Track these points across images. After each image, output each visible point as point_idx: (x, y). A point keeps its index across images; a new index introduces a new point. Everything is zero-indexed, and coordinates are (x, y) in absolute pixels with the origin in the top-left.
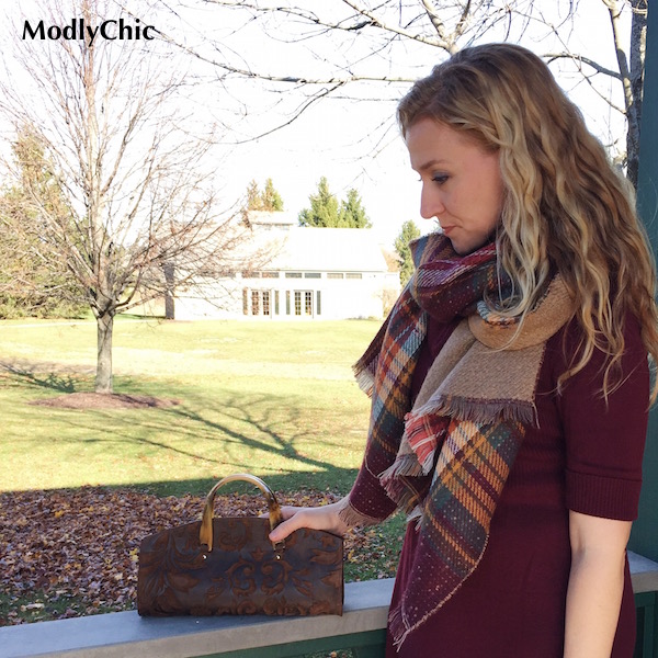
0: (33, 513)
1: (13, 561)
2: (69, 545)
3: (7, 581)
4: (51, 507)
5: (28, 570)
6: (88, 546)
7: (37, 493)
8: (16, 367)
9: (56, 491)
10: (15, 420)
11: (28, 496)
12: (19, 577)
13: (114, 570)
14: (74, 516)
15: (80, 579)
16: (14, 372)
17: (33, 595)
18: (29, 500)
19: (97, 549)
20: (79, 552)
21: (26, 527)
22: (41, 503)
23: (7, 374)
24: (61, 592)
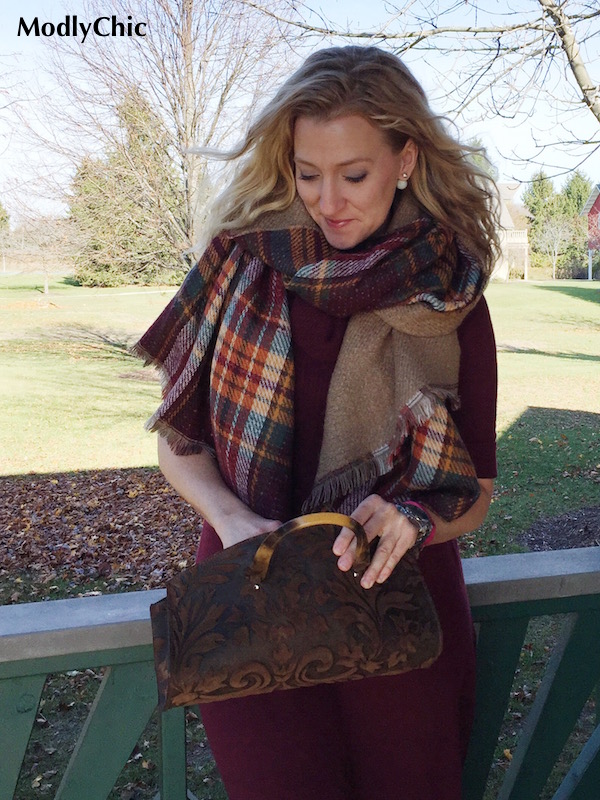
0: (106, 494)
1: (77, 546)
2: (136, 530)
3: (67, 567)
4: (125, 489)
5: (91, 556)
6: (156, 530)
7: (114, 472)
8: (112, 338)
9: (132, 471)
10: (102, 395)
11: (103, 476)
12: (81, 562)
13: (180, 556)
14: (147, 497)
15: (142, 566)
16: (109, 343)
17: (92, 583)
18: (105, 480)
19: (165, 534)
20: (146, 537)
21: (96, 508)
22: (115, 484)
23: (102, 345)
24: (121, 579)
